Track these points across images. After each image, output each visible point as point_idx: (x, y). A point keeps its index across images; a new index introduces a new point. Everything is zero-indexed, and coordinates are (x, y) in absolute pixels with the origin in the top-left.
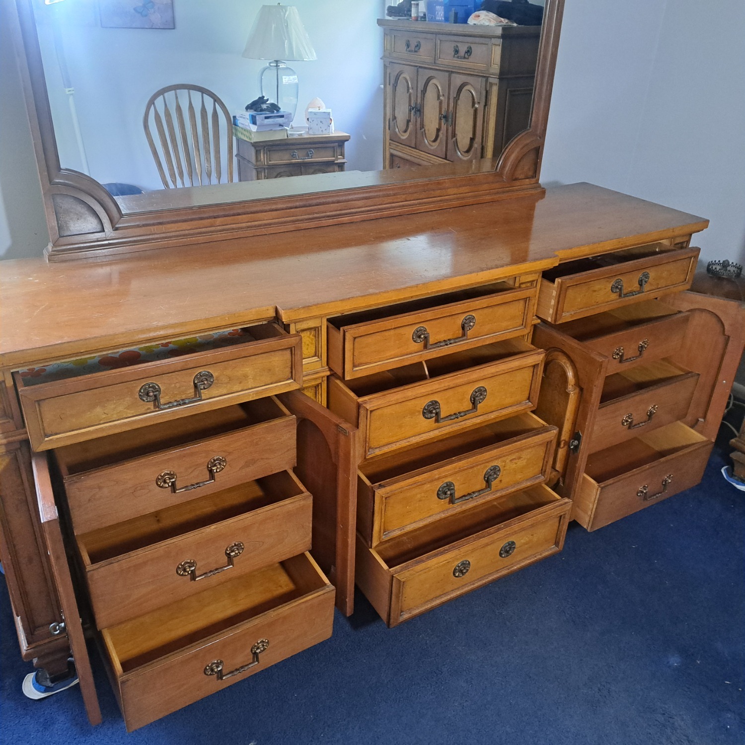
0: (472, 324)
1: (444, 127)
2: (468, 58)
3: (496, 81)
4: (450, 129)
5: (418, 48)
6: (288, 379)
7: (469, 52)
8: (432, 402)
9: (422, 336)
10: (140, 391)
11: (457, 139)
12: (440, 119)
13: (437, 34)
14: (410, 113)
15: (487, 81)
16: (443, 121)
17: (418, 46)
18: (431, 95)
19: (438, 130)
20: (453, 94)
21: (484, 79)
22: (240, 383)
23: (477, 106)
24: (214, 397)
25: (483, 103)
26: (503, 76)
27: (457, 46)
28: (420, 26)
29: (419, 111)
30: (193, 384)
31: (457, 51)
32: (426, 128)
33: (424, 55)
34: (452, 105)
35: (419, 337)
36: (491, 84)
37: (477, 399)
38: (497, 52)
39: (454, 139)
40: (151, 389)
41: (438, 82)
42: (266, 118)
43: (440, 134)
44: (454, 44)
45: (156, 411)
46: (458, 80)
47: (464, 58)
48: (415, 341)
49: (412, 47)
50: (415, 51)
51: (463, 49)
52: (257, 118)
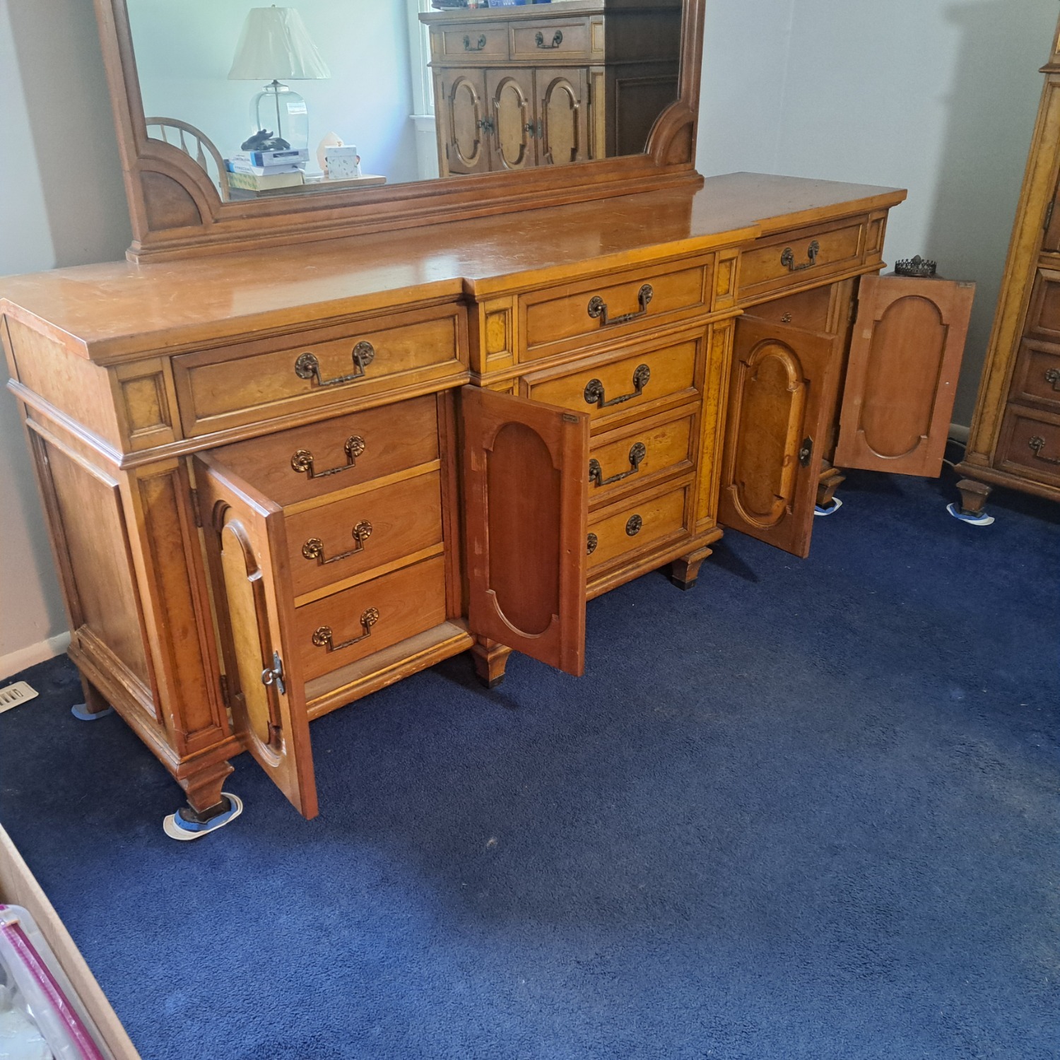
0: (650, 295)
1: (530, 141)
2: (558, 47)
3: (602, 69)
4: (540, 142)
5: (482, 44)
6: (452, 359)
7: (558, 38)
8: (593, 380)
9: (600, 308)
10: (297, 363)
11: (551, 154)
12: (524, 130)
13: (508, 21)
14: (478, 133)
15: (588, 71)
16: (528, 134)
17: (482, 42)
18: (507, 105)
19: (523, 147)
20: (541, 96)
21: (585, 70)
22: (402, 360)
23: (576, 106)
24: (375, 378)
25: (585, 102)
26: (612, 62)
27: (540, 33)
28: (484, 14)
29: (491, 126)
30: (351, 358)
31: (540, 40)
32: (504, 148)
33: (493, 51)
34: (540, 110)
35: (596, 309)
36: (595, 75)
37: (640, 379)
38: (599, 33)
39: (548, 154)
40: (307, 363)
41: (518, 85)
42: (275, 156)
43: (526, 151)
44: (535, 32)
45: (317, 391)
46: (545, 77)
47: (553, 47)
48: (591, 315)
49: (474, 44)
50: (479, 49)
51: (549, 37)
52: (264, 157)
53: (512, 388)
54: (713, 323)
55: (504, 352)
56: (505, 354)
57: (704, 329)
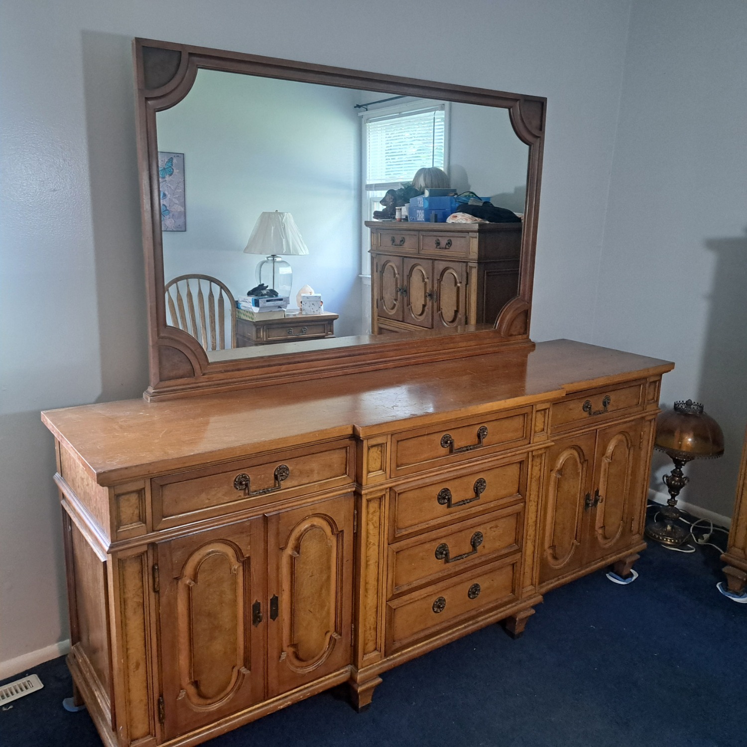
0: (485, 433)
1: (429, 304)
2: (449, 249)
3: (476, 265)
4: (435, 305)
5: (403, 242)
6: (343, 475)
7: (449, 243)
8: (444, 489)
9: (449, 442)
10: (235, 480)
11: (442, 312)
12: (426, 297)
13: (419, 231)
14: (397, 294)
15: (467, 266)
16: (428, 299)
17: (403, 241)
18: (416, 279)
19: (424, 306)
20: (437, 276)
21: (465, 264)
22: (308, 476)
23: (459, 285)
25: (464, 283)
26: (483, 261)
27: (438, 240)
28: (405, 225)
29: (406, 291)
30: (273, 476)
31: (438, 244)
32: (413, 305)
33: (409, 246)
34: (436, 286)
35: (446, 443)
36: (471, 267)
37: (479, 488)
38: (474, 244)
39: (440, 312)
40: (243, 479)
41: (423, 268)
42: (268, 301)
43: (426, 308)
44: (435, 239)
46: (441, 266)
47: (446, 248)
48: (442, 446)
49: (398, 241)
50: (400, 245)
51: (444, 242)
52: (260, 301)
53: (385, 495)
54: (532, 451)
55: (380, 471)
56: (380, 472)
57: (526, 455)
